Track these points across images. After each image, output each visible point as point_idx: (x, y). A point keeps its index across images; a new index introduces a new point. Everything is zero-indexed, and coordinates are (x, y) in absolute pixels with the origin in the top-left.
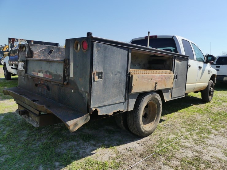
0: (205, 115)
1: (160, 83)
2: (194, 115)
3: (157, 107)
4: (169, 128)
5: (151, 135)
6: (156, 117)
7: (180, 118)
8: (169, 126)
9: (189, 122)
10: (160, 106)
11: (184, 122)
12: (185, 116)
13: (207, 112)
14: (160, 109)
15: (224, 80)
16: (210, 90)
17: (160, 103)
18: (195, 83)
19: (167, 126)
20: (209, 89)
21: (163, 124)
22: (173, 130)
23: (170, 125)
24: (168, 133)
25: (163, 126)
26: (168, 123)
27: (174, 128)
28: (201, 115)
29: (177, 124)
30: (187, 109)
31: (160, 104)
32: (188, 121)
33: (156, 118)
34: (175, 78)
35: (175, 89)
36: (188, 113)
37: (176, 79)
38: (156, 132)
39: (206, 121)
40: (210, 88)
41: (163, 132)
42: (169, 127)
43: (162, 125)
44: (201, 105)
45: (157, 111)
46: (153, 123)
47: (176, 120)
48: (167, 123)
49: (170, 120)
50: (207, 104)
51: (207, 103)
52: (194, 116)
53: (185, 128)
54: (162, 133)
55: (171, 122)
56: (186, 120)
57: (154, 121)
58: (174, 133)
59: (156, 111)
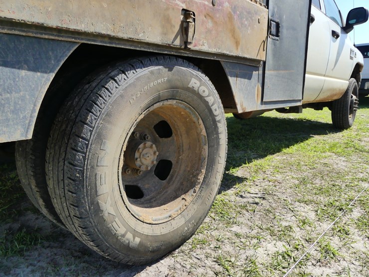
0: (354, 157)
1: (210, 24)
2: (326, 158)
3: (204, 132)
4: (258, 208)
5: (182, 248)
6: (204, 171)
7: (291, 170)
8: (257, 200)
9: (318, 182)
10: (216, 127)
11: (303, 181)
12: (302, 163)
13: (353, 149)
14: (218, 138)
15: (366, 88)
16: (352, 101)
17: (215, 113)
18: (324, 76)
19: (251, 200)
20: (350, 99)
21: (237, 194)
22: (271, 215)
23: (259, 195)
24: (254, 233)
25: (238, 199)
26: (253, 190)
27: (274, 205)
28: (344, 159)
29: (283, 190)
30: (302, 144)
31: (217, 119)
32: (315, 176)
33: (201, 178)
34: (273, 30)
35: (272, 72)
36: (307, 153)
37: (277, 35)
38: (209, 228)
39: (365, 173)
40: (352, 97)
41: (235, 228)
42: (257, 204)
43: (233, 198)
44: (332, 135)
45: (206, 147)
46: (189, 197)
47: (279, 177)
48: (251, 190)
49: (261, 176)
50: (345, 133)
51: (345, 131)
52: (326, 161)
53: (311, 202)
54: (229, 235)
55: (265, 184)
56: (307, 174)
57: (197, 188)
58: (276, 229)
59: (201, 148)
